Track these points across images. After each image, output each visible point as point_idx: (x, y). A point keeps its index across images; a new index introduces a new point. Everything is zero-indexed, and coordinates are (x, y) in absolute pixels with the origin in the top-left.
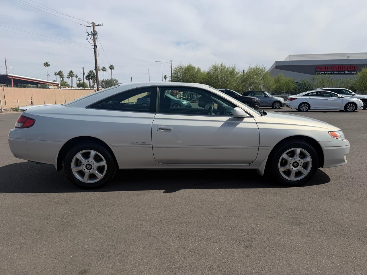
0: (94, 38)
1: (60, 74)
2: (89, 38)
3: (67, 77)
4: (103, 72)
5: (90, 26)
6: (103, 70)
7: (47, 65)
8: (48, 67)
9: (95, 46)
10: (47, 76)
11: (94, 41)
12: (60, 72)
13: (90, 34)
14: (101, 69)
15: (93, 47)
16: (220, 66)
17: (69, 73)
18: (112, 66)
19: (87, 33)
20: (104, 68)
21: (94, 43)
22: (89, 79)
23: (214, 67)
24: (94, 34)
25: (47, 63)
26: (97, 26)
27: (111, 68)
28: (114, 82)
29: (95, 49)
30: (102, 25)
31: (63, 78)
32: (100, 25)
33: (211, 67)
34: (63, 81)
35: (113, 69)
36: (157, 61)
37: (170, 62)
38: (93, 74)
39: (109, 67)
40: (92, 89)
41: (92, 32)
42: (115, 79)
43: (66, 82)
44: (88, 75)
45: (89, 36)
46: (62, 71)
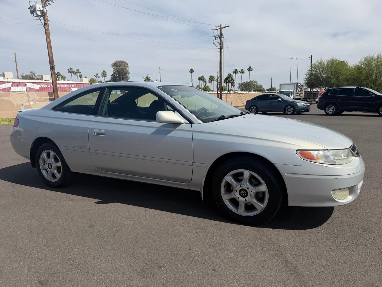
0: (220, 40)
1: (201, 79)
2: (215, 41)
3: (209, 82)
4: (241, 74)
5: (217, 29)
6: (241, 73)
7: (191, 71)
8: (192, 73)
9: (221, 49)
10: (191, 81)
11: (220, 44)
12: (202, 77)
13: (217, 37)
14: (239, 71)
15: (219, 50)
16: (375, 57)
17: (209, 77)
18: (251, 67)
19: (214, 36)
20: (242, 70)
21: (220, 46)
22: (226, 83)
23: (366, 59)
24: (221, 36)
25: (192, 70)
26: (224, 28)
27: (250, 69)
28: (254, 84)
29: (220, 52)
30: (229, 26)
31: (206, 83)
32: (227, 27)
33: (363, 60)
34: (206, 86)
35: (251, 70)
36: (292, 58)
37: (311, 58)
38: (231, 78)
39: (248, 69)
40: (229, 92)
41: (219, 35)
42: (255, 81)
43: (208, 87)
44: (226, 79)
45: (215, 39)
46: (203, 76)
